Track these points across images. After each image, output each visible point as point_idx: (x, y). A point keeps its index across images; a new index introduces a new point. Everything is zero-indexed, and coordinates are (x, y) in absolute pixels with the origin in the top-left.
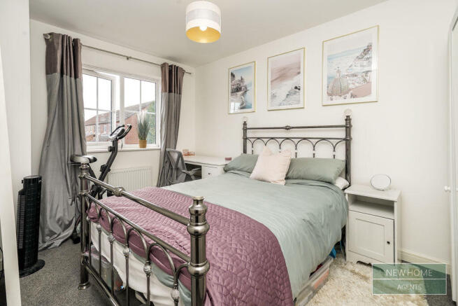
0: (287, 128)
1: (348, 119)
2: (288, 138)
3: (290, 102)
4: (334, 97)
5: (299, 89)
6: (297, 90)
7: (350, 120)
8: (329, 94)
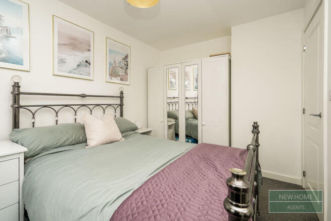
0: (83, 96)
1: (122, 93)
2: (83, 105)
3: (82, 73)
4: (113, 78)
5: (90, 64)
6: (88, 64)
7: (123, 93)
8: (110, 75)
